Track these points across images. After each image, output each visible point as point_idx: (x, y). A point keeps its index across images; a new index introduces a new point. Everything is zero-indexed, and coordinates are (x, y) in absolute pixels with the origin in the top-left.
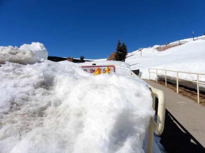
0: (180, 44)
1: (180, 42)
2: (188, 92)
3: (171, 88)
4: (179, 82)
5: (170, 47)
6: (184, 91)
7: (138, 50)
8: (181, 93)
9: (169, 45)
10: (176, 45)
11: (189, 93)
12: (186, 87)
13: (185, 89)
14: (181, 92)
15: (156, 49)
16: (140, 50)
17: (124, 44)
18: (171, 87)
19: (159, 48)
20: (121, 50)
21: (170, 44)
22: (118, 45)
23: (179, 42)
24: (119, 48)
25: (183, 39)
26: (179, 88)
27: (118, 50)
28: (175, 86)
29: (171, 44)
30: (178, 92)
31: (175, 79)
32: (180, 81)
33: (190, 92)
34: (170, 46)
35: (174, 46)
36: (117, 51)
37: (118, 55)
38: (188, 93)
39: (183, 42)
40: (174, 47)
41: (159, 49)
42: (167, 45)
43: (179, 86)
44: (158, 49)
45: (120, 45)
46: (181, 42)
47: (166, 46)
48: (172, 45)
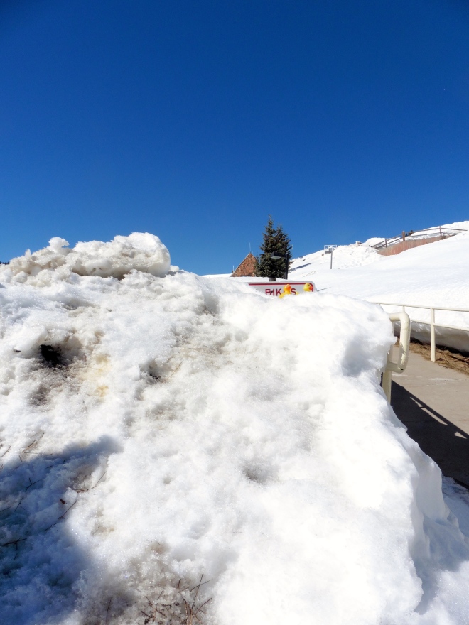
0: (443, 237)
1: (443, 231)
2: (459, 360)
3: (416, 352)
4: (437, 337)
5: (415, 244)
6: (448, 358)
7: (323, 252)
8: (442, 362)
9: (411, 238)
10: (432, 240)
11: (461, 362)
12: (453, 350)
13: (451, 354)
14: (441, 359)
15: (374, 249)
16: (327, 250)
17: (283, 232)
18: (418, 350)
19: (383, 246)
20: (276, 249)
21: (412, 235)
22: (267, 234)
23: (438, 231)
24: (270, 245)
25: (451, 223)
26: (436, 351)
27: (267, 251)
28: (426, 347)
29: (419, 235)
30: (433, 359)
31: (428, 330)
32: (439, 333)
33: (463, 361)
34: (415, 240)
35: (425, 242)
36: (263, 253)
37: (267, 265)
38: (459, 362)
39: (450, 231)
40: (427, 243)
41: (382, 250)
42: (406, 239)
43: (439, 347)
44: (379, 248)
45: (274, 235)
46: (446, 231)
47: (402, 240)
48: (421, 238)
